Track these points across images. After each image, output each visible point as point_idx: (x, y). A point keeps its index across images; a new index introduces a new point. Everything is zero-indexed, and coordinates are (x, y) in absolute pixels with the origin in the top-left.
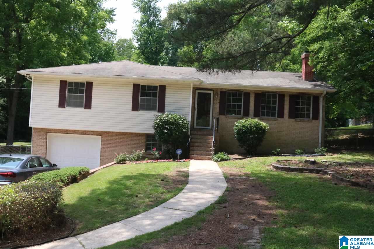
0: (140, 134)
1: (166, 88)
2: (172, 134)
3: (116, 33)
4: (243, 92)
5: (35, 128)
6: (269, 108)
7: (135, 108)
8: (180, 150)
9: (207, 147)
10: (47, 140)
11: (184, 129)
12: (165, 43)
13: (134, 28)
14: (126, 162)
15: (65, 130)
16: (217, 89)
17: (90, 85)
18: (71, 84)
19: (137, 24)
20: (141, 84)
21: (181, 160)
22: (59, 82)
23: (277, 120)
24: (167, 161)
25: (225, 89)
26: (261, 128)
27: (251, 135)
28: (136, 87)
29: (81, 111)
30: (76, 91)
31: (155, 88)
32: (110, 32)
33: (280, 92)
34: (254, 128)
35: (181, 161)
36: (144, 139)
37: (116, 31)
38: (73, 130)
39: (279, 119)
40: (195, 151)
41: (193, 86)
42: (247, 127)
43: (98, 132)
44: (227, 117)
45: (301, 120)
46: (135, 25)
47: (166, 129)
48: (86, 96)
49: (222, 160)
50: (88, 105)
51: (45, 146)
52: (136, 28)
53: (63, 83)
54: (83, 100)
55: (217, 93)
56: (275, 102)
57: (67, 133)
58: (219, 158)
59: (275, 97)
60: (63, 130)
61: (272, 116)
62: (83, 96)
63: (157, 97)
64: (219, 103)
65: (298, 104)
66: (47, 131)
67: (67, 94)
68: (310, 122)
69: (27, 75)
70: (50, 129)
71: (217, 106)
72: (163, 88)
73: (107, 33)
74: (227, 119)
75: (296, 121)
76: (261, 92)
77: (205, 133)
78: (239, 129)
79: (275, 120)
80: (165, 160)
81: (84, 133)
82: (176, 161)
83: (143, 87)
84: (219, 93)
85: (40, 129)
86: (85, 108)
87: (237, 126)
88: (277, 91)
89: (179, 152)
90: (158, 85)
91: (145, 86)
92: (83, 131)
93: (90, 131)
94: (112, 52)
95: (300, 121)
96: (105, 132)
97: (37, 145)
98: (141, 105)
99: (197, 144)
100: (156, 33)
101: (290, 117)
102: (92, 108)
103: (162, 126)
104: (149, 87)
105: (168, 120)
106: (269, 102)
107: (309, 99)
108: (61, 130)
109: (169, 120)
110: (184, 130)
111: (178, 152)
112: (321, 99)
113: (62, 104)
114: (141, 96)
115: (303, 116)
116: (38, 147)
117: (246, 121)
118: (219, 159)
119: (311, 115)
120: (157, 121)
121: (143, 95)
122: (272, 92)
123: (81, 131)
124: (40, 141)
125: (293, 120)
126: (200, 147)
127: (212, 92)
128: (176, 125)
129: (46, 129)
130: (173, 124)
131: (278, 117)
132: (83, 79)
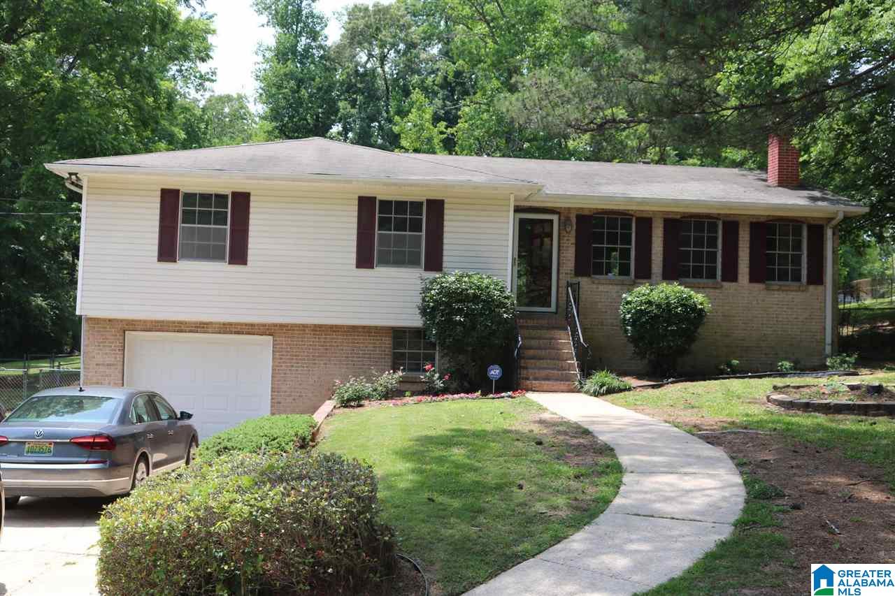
0: (376, 327)
1: (446, 206)
2: (474, 328)
3: (214, 78)
4: (632, 216)
5: (89, 319)
6: (698, 256)
7: (365, 260)
8: (497, 367)
9: (558, 359)
10: (124, 350)
11: (505, 312)
12: (341, 104)
13: (257, 66)
14: (363, 402)
15: (174, 322)
16: (569, 209)
17: (242, 201)
18: (190, 197)
19: (267, 55)
20: (380, 197)
21: (503, 394)
22: (159, 193)
23: (722, 287)
24: (467, 398)
25: (590, 209)
26: (694, 308)
27: (671, 325)
28: (366, 204)
29: (219, 271)
30: (205, 217)
31: (416, 206)
32: (198, 75)
33: (726, 215)
34: (677, 307)
35: (503, 397)
36: (387, 342)
37: (214, 73)
38: (196, 323)
39: (726, 284)
40: (530, 371)
41: (515, 200)
42: (659, 306)
43: (264, 325)
44: (596, 282)
45: (780, 285)
46: (260, 59)
47: (459, 311)
48: (232, 231)
49: (611, 391)
50: (239, 255)
51: (120, 367)
52: (264, 66)
53: (169, 197)
54: (225, 240)
55: (568, 219)
56: (713, 243)
57: (181, 331)
58: (601, 387)
59: (713, 227)
60: (168, 322)
61: (707, 278)
62: (225, 229)
63: (421, 231)
64: (574, 246)
65: (771, 245)
66: (125, 327)
67: (180, 225)
68: (803, 291)
69: (70, 174)
70: (133, 321)
71: (570, 254)
72: (436, 208)
73: (190, 78)
74: (595, 286)
75: (767, 289)
76: (679, 217)
77: (544, 322)
78: (637, 311)
79: (715, 288)
80: (462, 395)
81: (227, 328)
82: (491, 396)
83: (386, 205)
84: (574, 220)
85: (104, 320)
86: (230, 263)
87: (628, 303)
88: (719, 214)
89: (495, 372)
90: (423, 199)
91: (391, 202)
92: (224, 324)
93: (241, 324)
94: (203, 126)
95: (778, 290)
96: (282, 326)
97: (97, 365)
98: (379, 251)
99: (531, 352)
100: (318, 79)
101: (753, 279)
102: (248, 263)
103: (448, 305)
104: (401, 206)
105: (463, 290)
106: (699, 243)
107: (798, 232)
108: (163, 322)
109: (467, 290)
110: (505, 316)
111: (492, 372)
112: (829, 233)
113: (167, 252)
114: (379, 230)
115: (783, 276)
116: (102, 369)
117: (651, 291)
118: (605, 388)
119: (804, 272)
120: (433, 292)
121: (384, 224)
122: (708, 216)
123: (220, 324)
124: (106, 354)
125: (761, 286)
126: (543, 359)
127: (555, 218)
128: (484, 301)
129: (122, 321)
130: (475, 298)
131: (724, 280)
132: (224, 185)
